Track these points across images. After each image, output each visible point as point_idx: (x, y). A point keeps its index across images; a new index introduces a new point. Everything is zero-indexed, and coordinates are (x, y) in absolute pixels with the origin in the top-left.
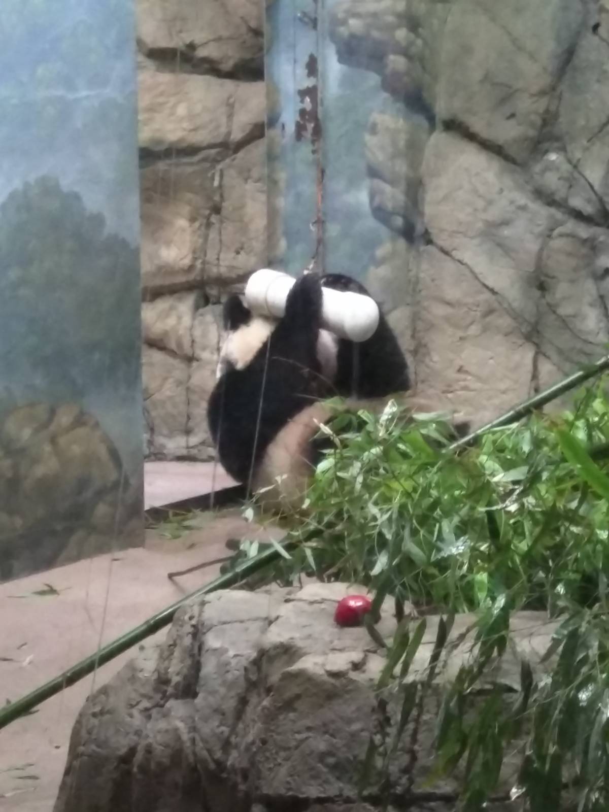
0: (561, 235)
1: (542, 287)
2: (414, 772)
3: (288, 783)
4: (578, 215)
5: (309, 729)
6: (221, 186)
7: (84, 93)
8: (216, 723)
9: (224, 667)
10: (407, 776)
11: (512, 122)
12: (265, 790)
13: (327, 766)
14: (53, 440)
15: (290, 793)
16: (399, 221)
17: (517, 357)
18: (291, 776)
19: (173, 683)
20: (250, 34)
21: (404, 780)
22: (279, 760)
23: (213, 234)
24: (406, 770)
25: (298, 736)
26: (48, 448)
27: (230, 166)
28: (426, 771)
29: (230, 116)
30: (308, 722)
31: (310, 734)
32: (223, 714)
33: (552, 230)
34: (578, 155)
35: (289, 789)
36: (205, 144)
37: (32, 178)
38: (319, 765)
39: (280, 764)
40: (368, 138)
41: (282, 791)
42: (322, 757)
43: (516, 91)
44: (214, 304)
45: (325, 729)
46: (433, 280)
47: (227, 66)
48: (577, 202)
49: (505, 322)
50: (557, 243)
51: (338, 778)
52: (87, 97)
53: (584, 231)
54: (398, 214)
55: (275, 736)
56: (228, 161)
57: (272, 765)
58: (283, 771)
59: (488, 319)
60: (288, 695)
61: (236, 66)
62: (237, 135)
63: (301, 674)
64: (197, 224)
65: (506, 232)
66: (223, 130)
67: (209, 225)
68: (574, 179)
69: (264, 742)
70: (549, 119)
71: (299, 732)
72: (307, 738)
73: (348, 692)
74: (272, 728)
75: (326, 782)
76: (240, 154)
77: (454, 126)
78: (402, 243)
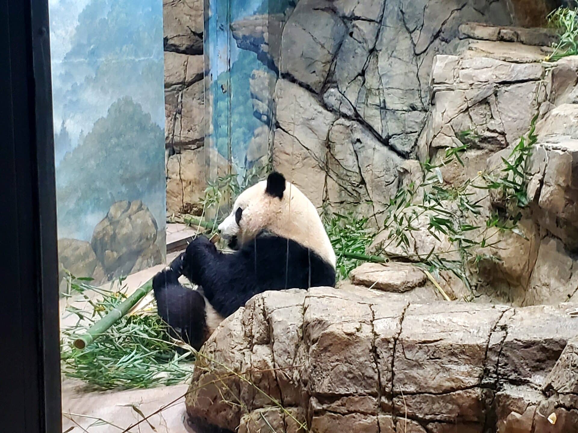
0: (338, 124)
1: (329, 147)
2: (394, 381)
3: (329, 386)
4: (345, 116)
5: (337, 360)
6: (181, 102)
7: (142, 58)
8: (286, 357)
9: (287, 330)
10: (391, 383)
11: (314, 74)
12: (318, 391)
13: (349, 378)
14: (130, 217)
15: (331, 392)
16: (265, 118)
17: (317, 177)
18: (331, 383)
19: (256, 337)
20: (192, 34)
21: (390, 385)
22: (324, 376)
23: (178, 123)
24: (391, 380)
25: (333, 364)
26: (127, 220)
27: (185, 92)
28: (400, 380)
29: (185, 71)
30: (336, 357)
31: (338, 363)
32: (289, 353)
33: (334, 122)
34: (344, 89)
35: (330, 390)
36: (174, 82)
37: (121, 97)
38: (344, 378)
39: (324, 378)
40: (251, 80)
41: (326, 391)
42: (345, 374)
43: (316, 61)
44: (177, 154)
45: (347, 361)
46: (281, 144)
47: (183, 48)
48: (344, 110)
49: (314, 162)
50: (335, 128)
51: (355, 384)
52: (144, 60)
53: (347, 123)
54: (265, 115)
55: (320, 364)
56: (185, 90)
57: (320, 378)
58: (326, 381)
59: (305, 161)
60: (325, 344)
61: (187, 48)
62: (189, 79)
63: (331, 334)
64: (170, 118)
65: (313, 123)
66: (182, 77)
67: (175, 119)
68: (343, 100)
69: (315, 367)
70: (330, 74)
71: (333, 362)
72: (337, 365)
73: (356, 342)
74: (319, 360)
75: (349, 386)
76: (190, 88)
77: (287, 76)
78: (266, 128)
